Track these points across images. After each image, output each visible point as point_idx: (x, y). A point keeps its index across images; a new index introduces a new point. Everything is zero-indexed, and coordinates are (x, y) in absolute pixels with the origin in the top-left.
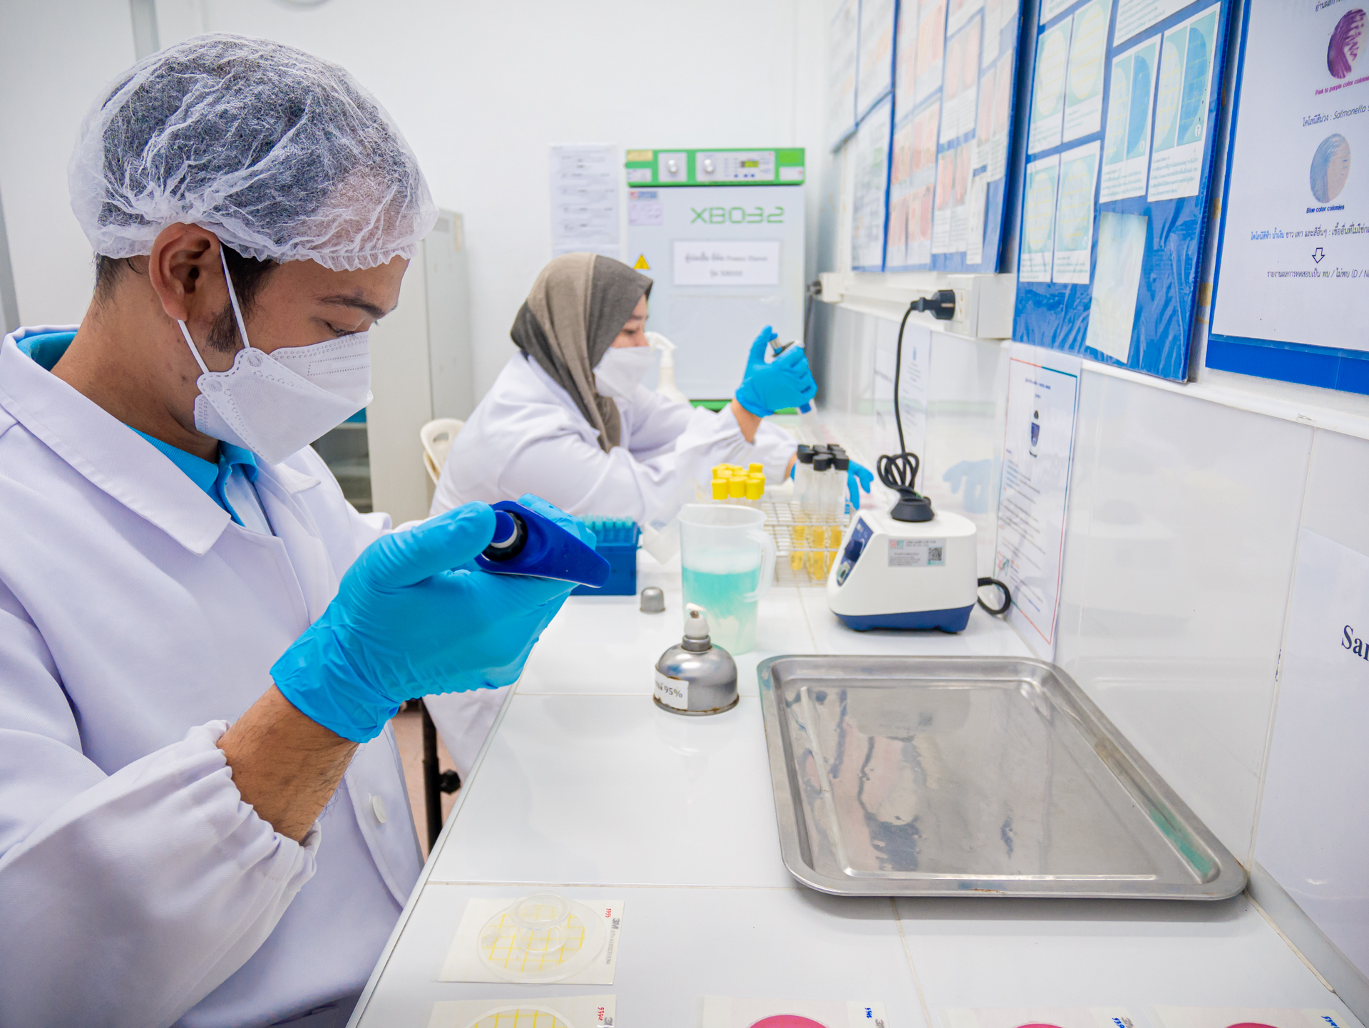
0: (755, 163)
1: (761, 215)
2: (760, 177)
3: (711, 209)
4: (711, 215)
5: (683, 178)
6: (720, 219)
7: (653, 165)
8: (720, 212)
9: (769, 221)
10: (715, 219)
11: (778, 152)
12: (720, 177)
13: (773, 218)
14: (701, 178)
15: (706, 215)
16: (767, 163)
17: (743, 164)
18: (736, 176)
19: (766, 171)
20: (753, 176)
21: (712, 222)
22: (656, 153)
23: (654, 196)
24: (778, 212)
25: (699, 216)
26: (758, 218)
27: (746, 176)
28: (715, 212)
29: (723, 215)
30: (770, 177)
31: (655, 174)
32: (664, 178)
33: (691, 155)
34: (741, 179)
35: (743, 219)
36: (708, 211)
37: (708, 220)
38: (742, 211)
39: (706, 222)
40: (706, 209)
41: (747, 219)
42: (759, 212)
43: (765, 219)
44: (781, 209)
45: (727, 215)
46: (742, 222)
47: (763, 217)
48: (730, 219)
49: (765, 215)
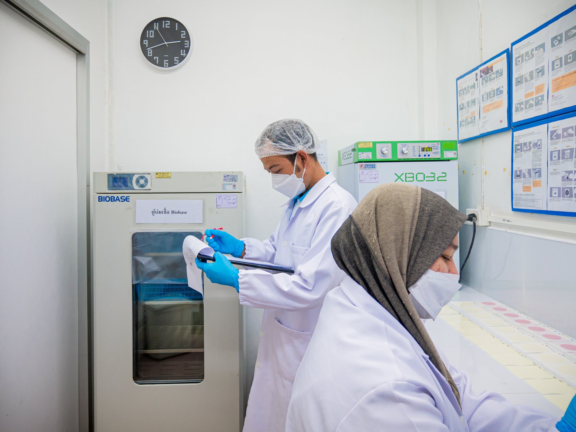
0: (429, 149)
1: (434, 177)
2: (432, 156)
3: (406, 174)
4: (406, 177)
5: (390, 157)
6: (412, 179)
7: (373, 149)
8: (412, 175)
9: (438, 180)
10: (408, 179)
11: (442, 142)
12: (411, 157)
13: (440, 179)
14: (400, 157)
15: (403, 177)
16: (437, 149)
17: (423, 150)
18: (420, 156)
19: (437, 153)
20: (429, 155)
21: (406, 181)
22: (374, 143)
23: (374, 167)
24: (444, 175)
25: (399, 177)
26: (433, 179)
27: (425, 155)
28: (408, 175)
29: (413, 177)
30: (438, 156)
31: (374, 154)
32: (379, 157)
33: (394, 144)
34: (422, 157)
35: (424, 179)
36: (404, 175)
37: (404, 180)
38: (423, 175)
39: (403, 181)
40: (403, 174)
41: (426, 179)
42: (433, 175)
43: (436, 179)
44: (445, 173)
45: (415, 177)
46: (423, 181)
47: (435, 178)
48: (417, 179)
49: (436, 177)
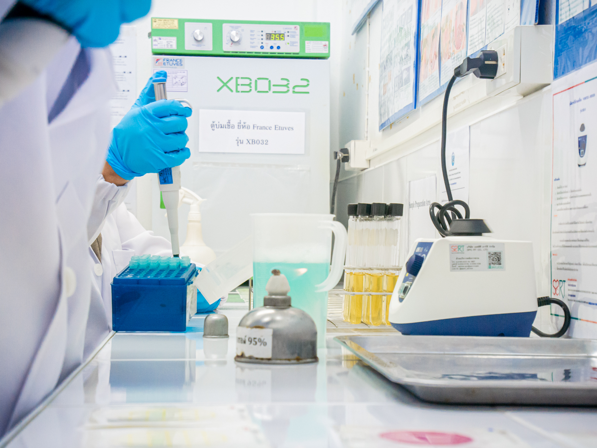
0: (281, 36)
1: (286, 86)
2: (284, 50)
3: (237, 78)
4: (237, 85)
5: (208, 47)
6: (247, 88)
7: (179, 33)
8: (247, 82)
9: (294, 92)
10: (240, 88)
11: (303, 25)
12: (245, 48)
13: (297, 89)
14: (227, 48)
15: (232, 84)
16: (293, 36)
17: (269, 36)
18: (262, 47)
19: (292, 44)
20: (278, 48)
21: (237, 91)
22: (182, 22)
23: (180, 64)
24: (305, 83)
25: (225, 84)
26: (285, 89)
27: (272, 47)
28: (240, 81)
29: (249, 85)
30: (295, 50)
31: (181, 41)
32: (190, 47)
33: (217, 25)
34: (267, 50)
35: (270, 89)
36: (234, 81)
37: (234, 89)
38: (267, 81)
39: (232, 91)
40: (232, 78)
41: (273, 89)
42: (285, 82)
43: (291, 90)
44: (307, 80)
45: (253, 85)
46: (267, 92)
47: (288, 87)
48: (256, 89)
49: (291, 86)
